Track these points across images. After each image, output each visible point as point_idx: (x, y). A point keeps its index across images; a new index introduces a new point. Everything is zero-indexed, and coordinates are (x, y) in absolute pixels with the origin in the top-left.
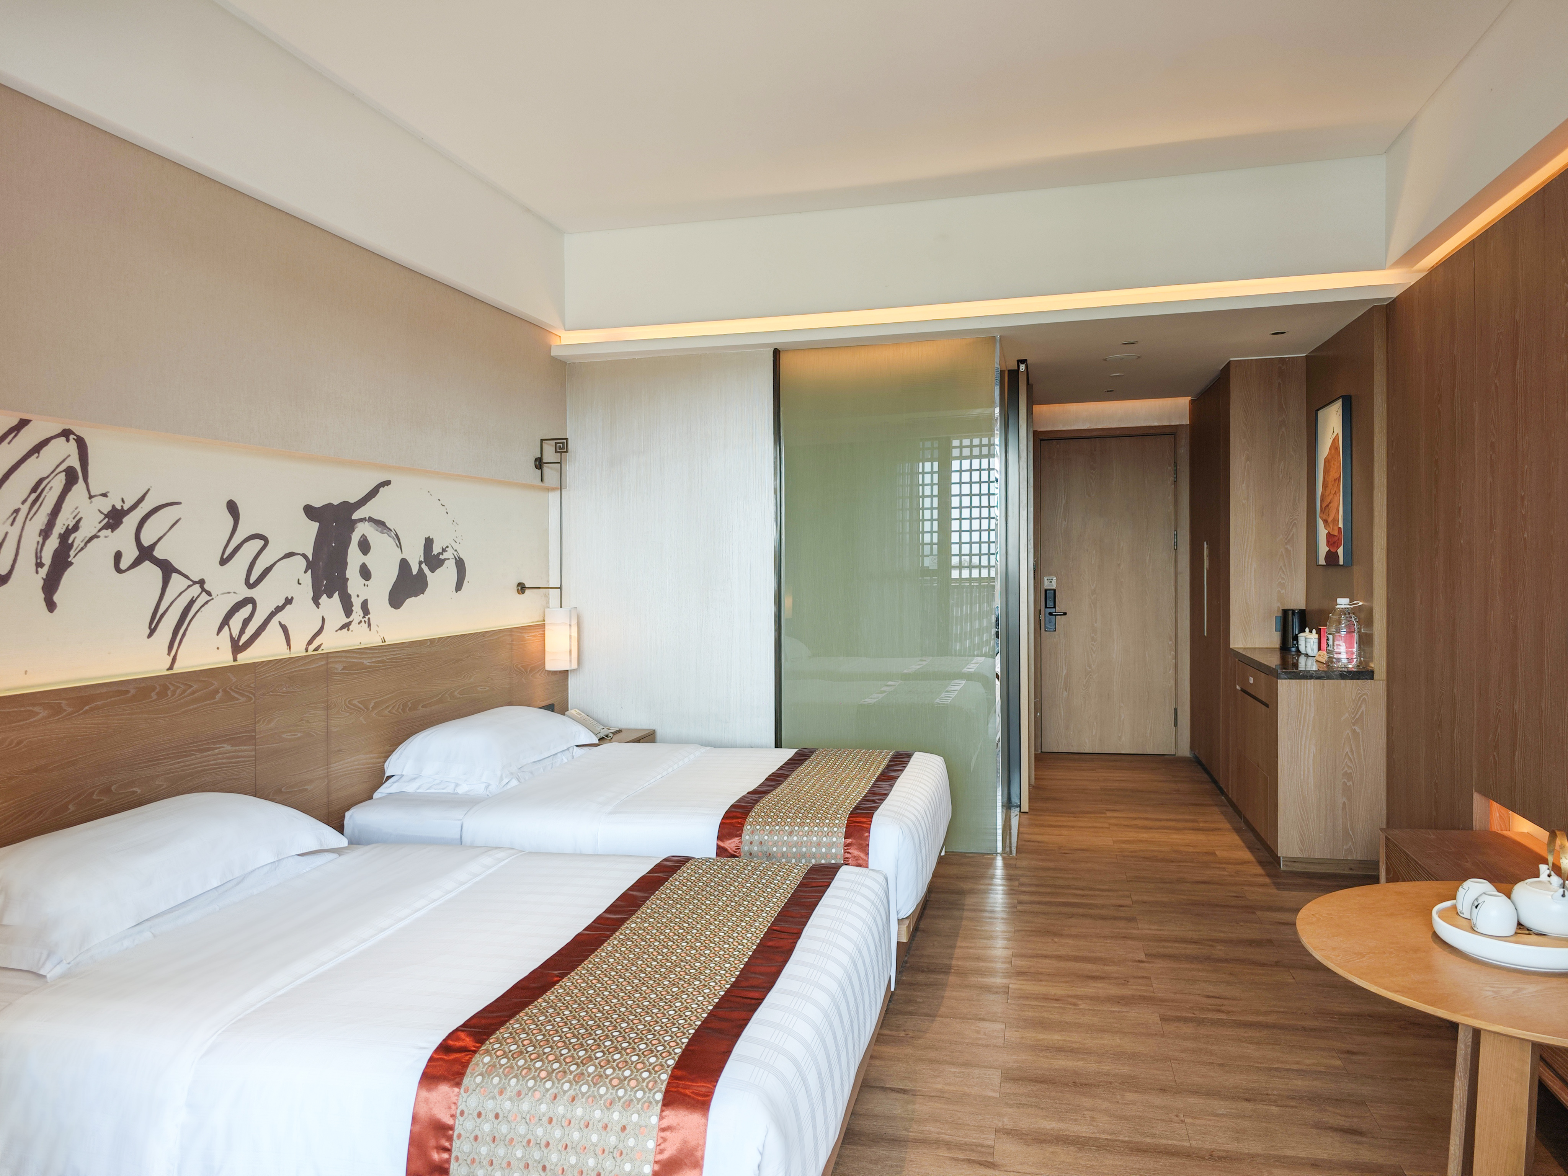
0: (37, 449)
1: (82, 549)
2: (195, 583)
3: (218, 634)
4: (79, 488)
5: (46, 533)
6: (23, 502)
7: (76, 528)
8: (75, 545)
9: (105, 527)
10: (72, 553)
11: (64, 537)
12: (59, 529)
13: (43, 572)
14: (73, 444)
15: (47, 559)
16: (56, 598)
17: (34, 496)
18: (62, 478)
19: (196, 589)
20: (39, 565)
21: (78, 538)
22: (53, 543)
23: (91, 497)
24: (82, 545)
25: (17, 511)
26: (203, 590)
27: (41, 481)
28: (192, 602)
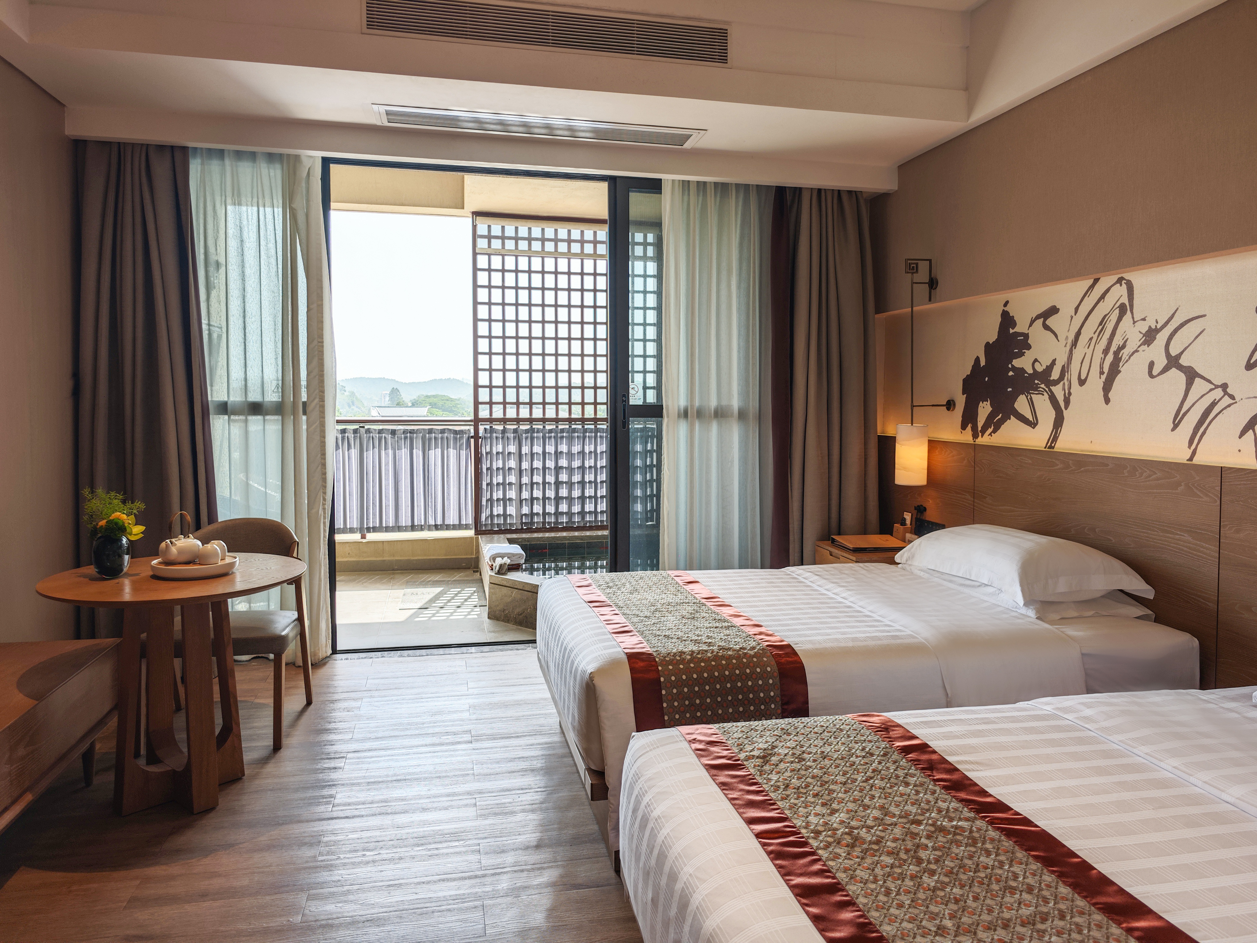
0: (1103, 297)
1: (1127, 361)
2: (1217, 387)
3: (1240, 437)
4: (1128, 316)
5: (1106, 352)
6: (1094, 333)
7: (1124, 346)
8: (1123, 358)
9: (1143, 344)
10: (1121, 364)
11: (1116, 353)
12: (1114, 348)
13: (1104, 377)
14: (1124, 286)
15: (1106, 369)
16: (1110, 395)
17: (1101, 327)
18: (1116, 313)
19: (1219, 393)
20: (1102, 373)
21: (1125, 353)
22: (1110, 357)
23: (1134, 322)
24: (1127, 358)
25: (1091, 339)
26: (1226, 393)
27: (1105, 316)
28: (1214, 404)
